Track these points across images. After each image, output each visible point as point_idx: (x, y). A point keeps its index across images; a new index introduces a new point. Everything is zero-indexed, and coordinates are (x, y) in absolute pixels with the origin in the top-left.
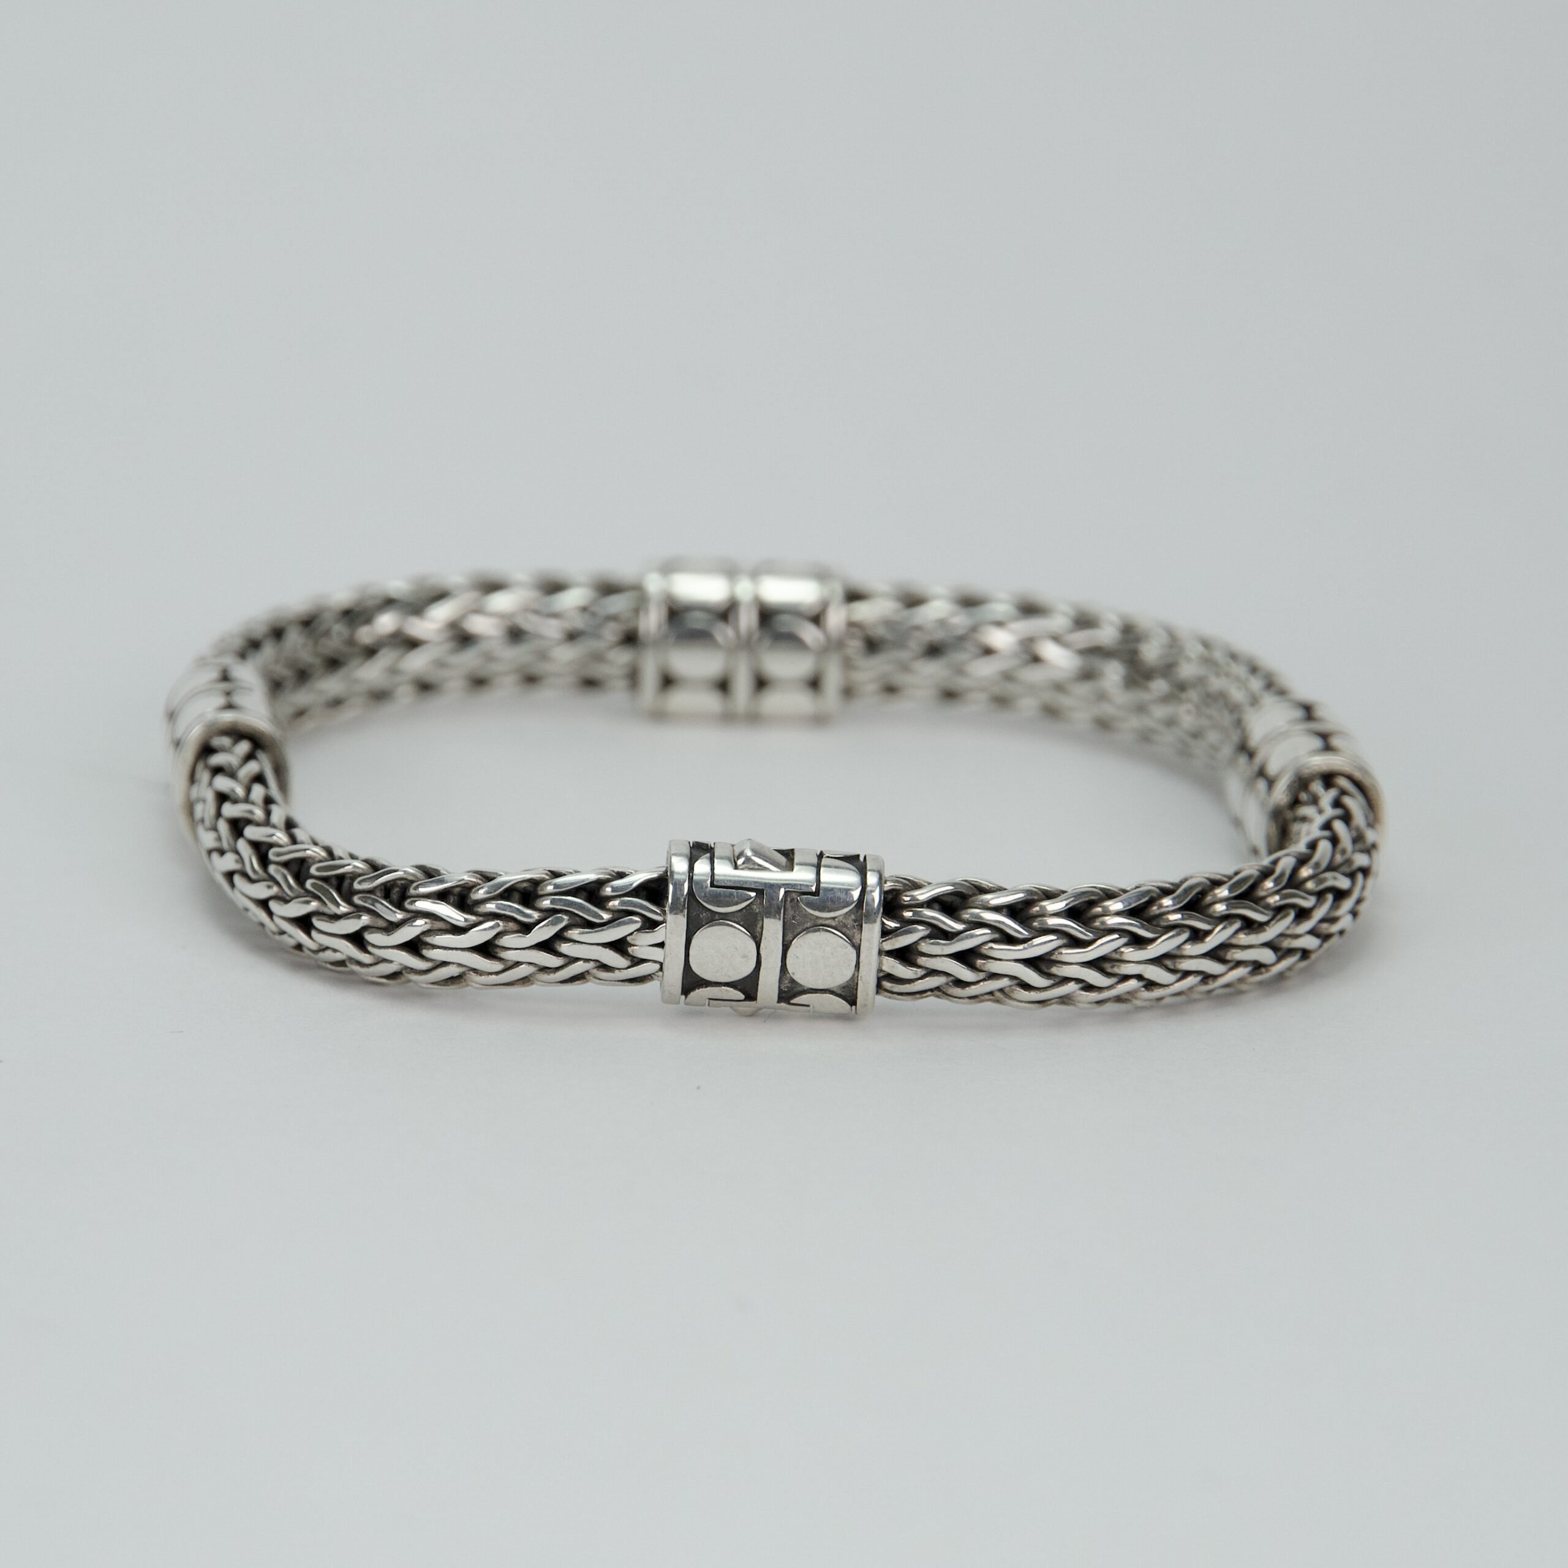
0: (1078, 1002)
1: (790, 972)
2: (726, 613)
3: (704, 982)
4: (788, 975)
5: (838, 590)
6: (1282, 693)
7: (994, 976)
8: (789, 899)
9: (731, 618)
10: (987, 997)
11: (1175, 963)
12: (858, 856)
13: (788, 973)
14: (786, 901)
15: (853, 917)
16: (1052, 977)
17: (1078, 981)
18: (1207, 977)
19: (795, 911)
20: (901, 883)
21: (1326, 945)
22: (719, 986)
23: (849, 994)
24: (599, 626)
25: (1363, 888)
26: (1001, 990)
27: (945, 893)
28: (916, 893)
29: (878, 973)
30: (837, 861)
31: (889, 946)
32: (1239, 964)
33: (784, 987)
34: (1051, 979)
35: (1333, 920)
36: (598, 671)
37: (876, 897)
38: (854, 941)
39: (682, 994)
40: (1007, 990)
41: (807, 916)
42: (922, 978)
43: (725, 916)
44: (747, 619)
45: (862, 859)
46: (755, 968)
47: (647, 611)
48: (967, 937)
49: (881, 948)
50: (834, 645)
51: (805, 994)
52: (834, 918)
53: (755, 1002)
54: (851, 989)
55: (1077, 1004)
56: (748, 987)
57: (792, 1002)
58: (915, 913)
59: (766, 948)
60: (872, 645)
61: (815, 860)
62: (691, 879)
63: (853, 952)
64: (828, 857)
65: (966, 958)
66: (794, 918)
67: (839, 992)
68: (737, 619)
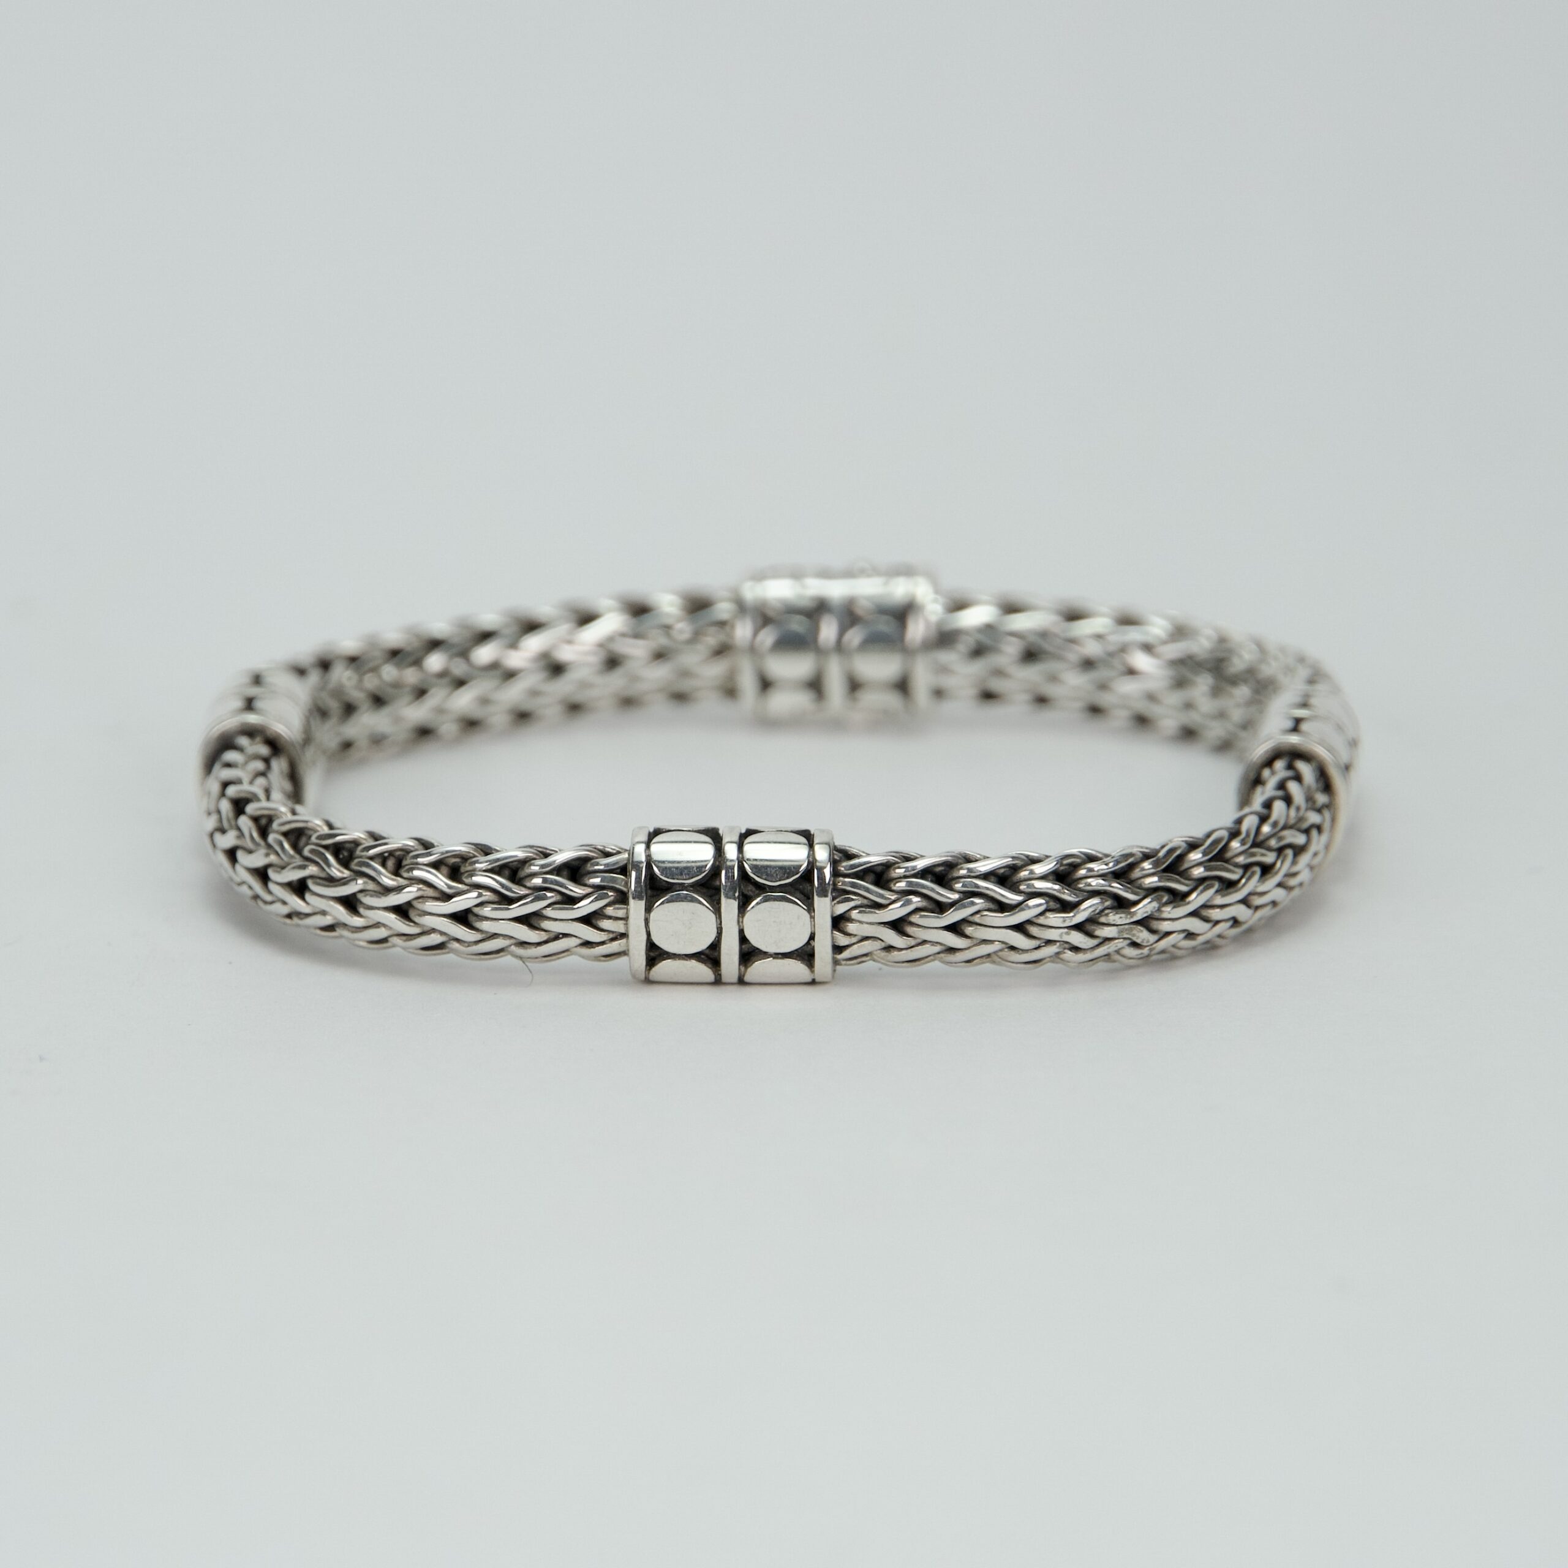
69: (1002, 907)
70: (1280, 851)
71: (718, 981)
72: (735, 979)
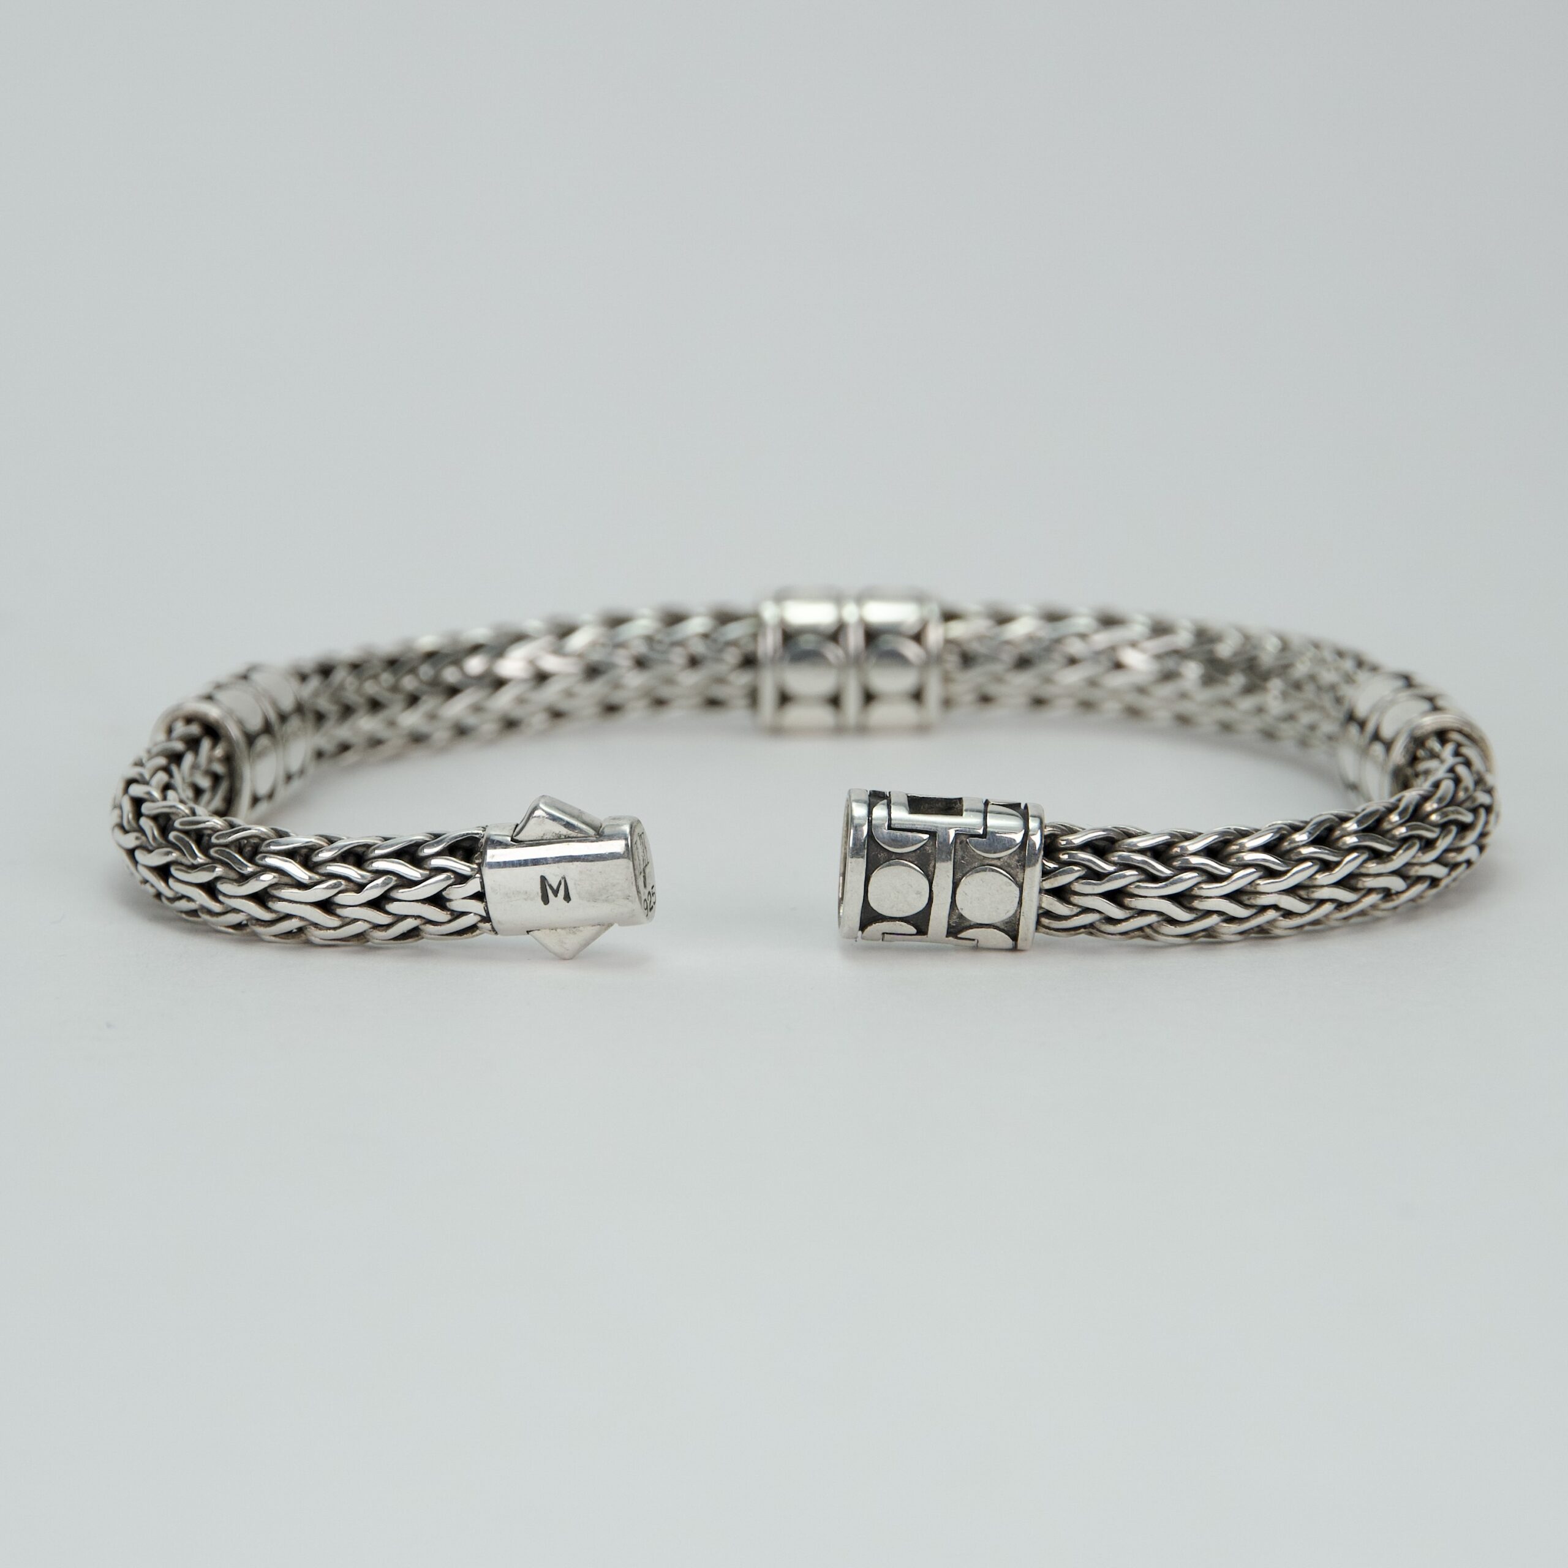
0: (1223, 934)
1: (959, 907)
2: (836, 634)
3: (880, 917)
4: (957, 911)
5: (933, 611)
6: (1374, 669)
7: (1142, 913)
8: (958, 841)
9: (841, 640)
10: (1137, 933)
11: (1308, 893)
12: (1020, 804)
13: (958, 909)
14: (956, 842)
15: (1016, 857)
16: (1195, 911)
17: (1219, 913)
18: (1340, 905)
19: (964, 852)
20: (1059, 828)
21: (1454, 874)
22: (894, 921)
23: (1011, 929)
24: (721, 651)
25: (1486, 823)
26: (1150, 926)
27: (1097, 837)
28: (1070, 837)
29: (1038, 910)
30: (1002, 807)
31: (1049, 885)
32: (1370, 891)
33: (953, 923)
34: (1194, 913)
35: (1460, 850)
36: (719, 692)
37: (1037, 839)
38: (1017, 879)
39: (860, 930)
40: (1155, 926)
41: (974, 857)
42: (1077, 915)
43: (901, 856)
44: (855, 639)
45: (1022, 806)
46: (927, 904)
47: (764, 635)
48: (1116, 878)
49: (1041, 887)
50: (933, 660)
51: (972, 929)
52: (999, 859)
53: (926, 936)
54: (1013, 925)
55: (1222, 935)
56: (920, 922)
57: (959, 936)
58: (1070, 856)
59: (938, 886)
60: (967, 660)
61: (982, 807)
62: (870, 822)
63: (1017, 890)
64: (993, 804)
65: (1115, 897)
66: (963, 858)
67: (1003, 927)
68: (846, 639)
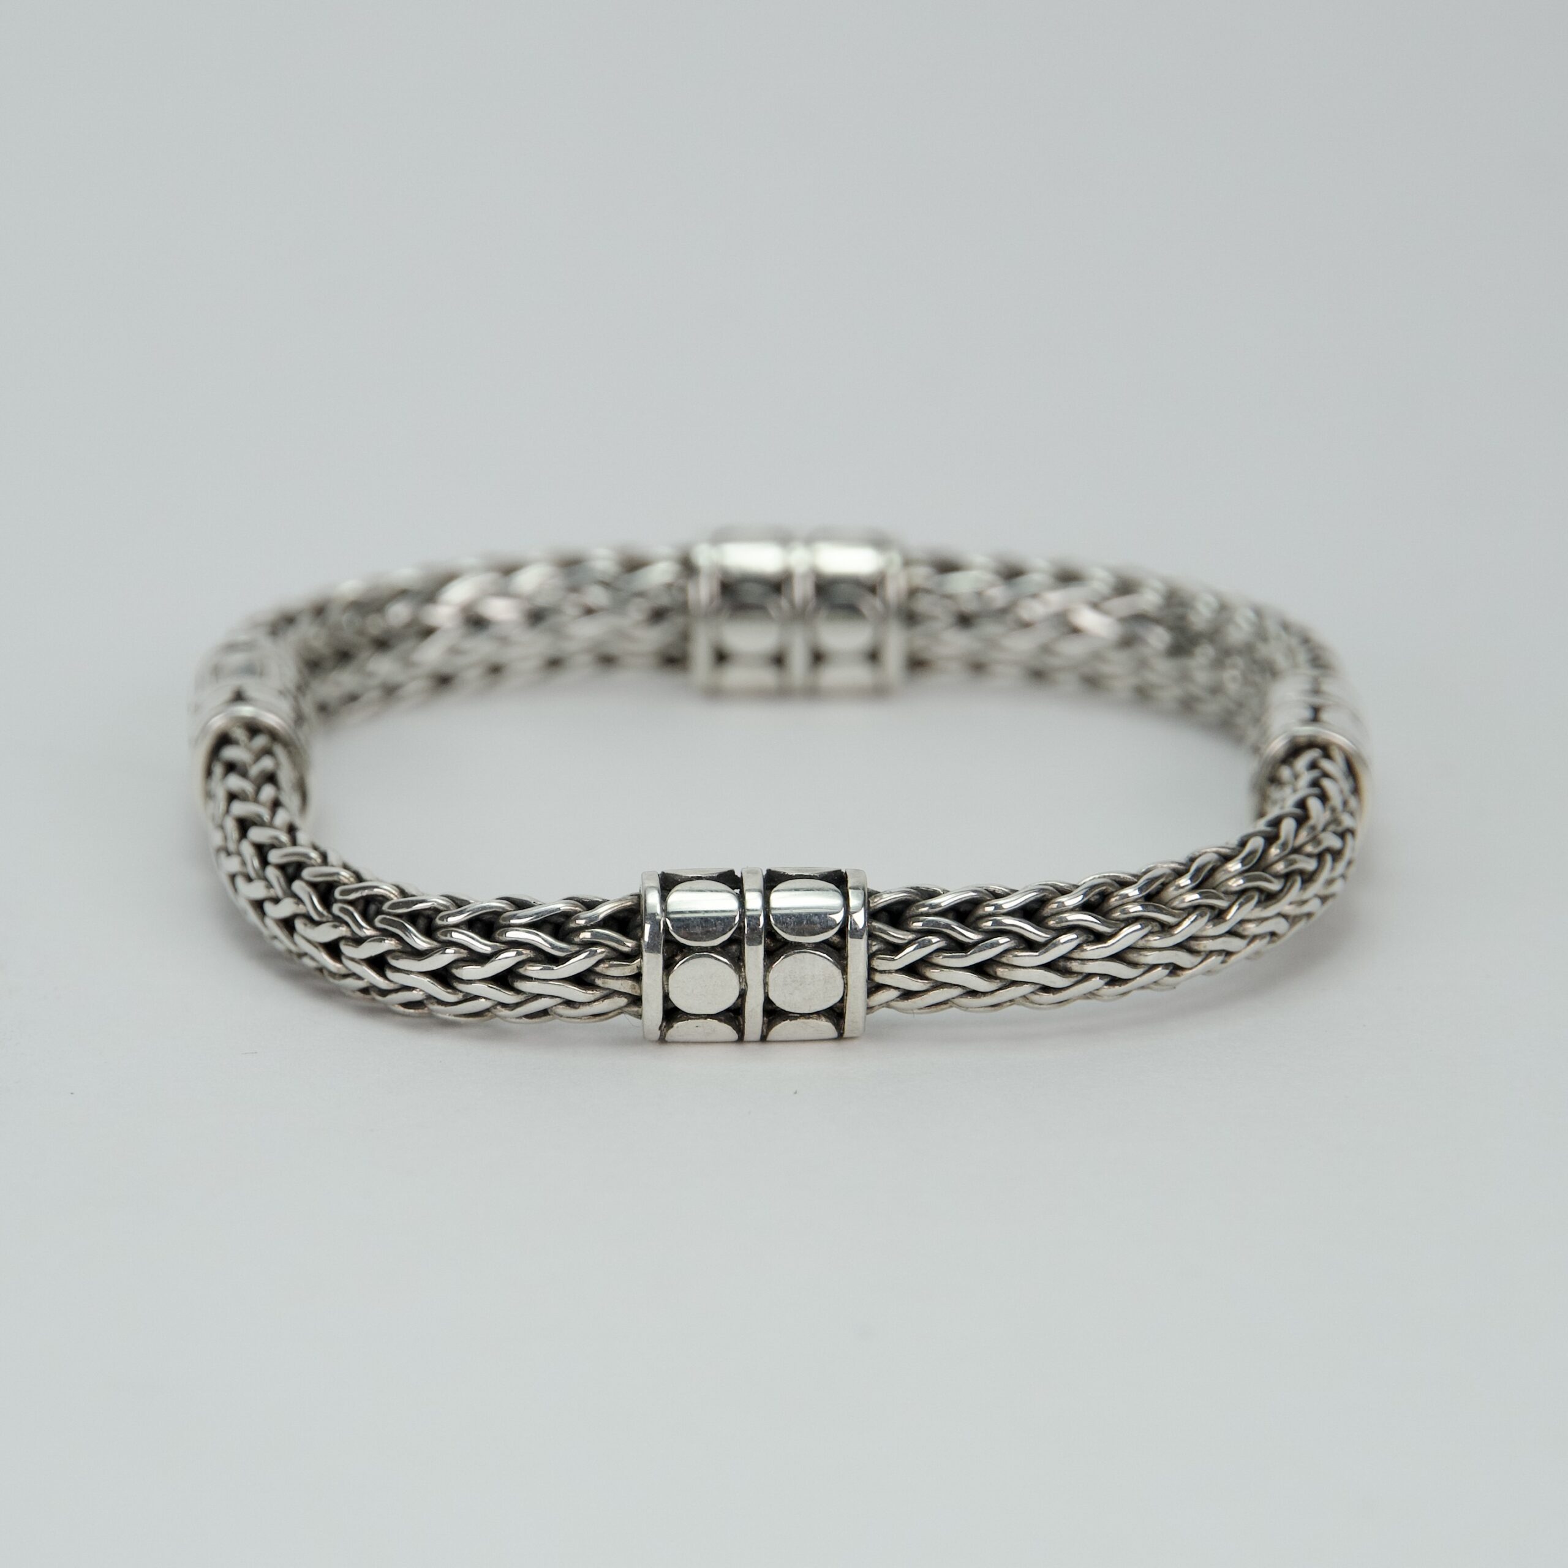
69: (1031, 945)
70: (1320, 857)
71: (741, 1039)
72: (758, 1036)
